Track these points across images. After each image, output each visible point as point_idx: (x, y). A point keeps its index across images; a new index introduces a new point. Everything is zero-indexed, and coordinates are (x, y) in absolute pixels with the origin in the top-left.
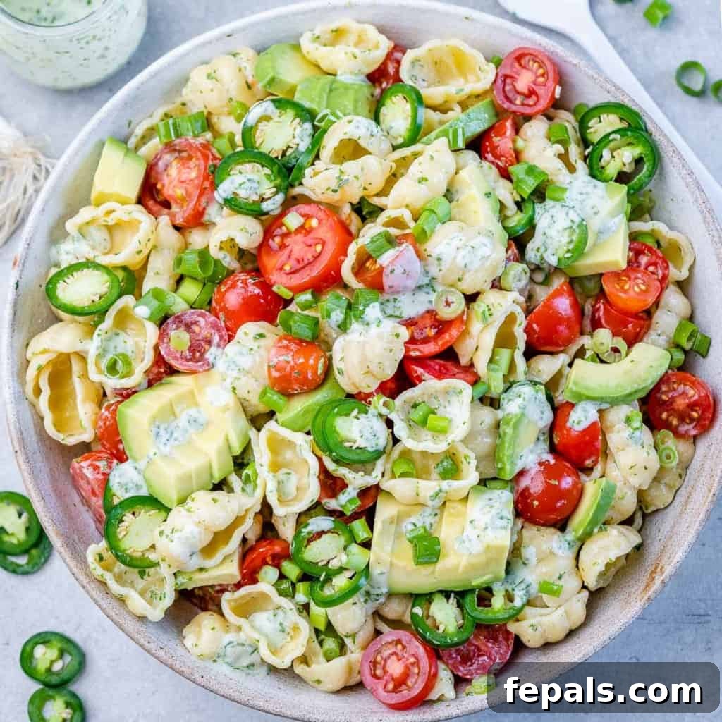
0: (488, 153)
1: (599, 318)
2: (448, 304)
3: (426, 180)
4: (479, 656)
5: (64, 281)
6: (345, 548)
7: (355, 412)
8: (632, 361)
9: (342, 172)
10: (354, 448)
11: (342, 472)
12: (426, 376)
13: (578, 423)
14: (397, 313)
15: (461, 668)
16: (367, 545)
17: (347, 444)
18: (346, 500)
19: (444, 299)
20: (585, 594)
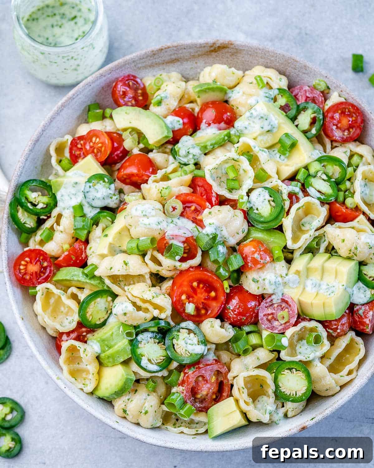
0: (82, 258)
1: (121, 152)
2: (174, 209)
3: (124, 262)
4: (309, 97)
5: (296, 395)
6: (315, 177)
7: (256, 211)
8: (130, 123)
9: (153, 297)
10: (272, 199)
11: (285, 197)
12: (214, 194)
13: (179, 121)
14: (195, 229)
15: (320, 100)
16: (306, 168)
17: (273, 203)
18: (295, 188)
19: (173, 212)
20: (247, 72)
